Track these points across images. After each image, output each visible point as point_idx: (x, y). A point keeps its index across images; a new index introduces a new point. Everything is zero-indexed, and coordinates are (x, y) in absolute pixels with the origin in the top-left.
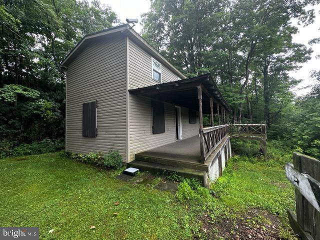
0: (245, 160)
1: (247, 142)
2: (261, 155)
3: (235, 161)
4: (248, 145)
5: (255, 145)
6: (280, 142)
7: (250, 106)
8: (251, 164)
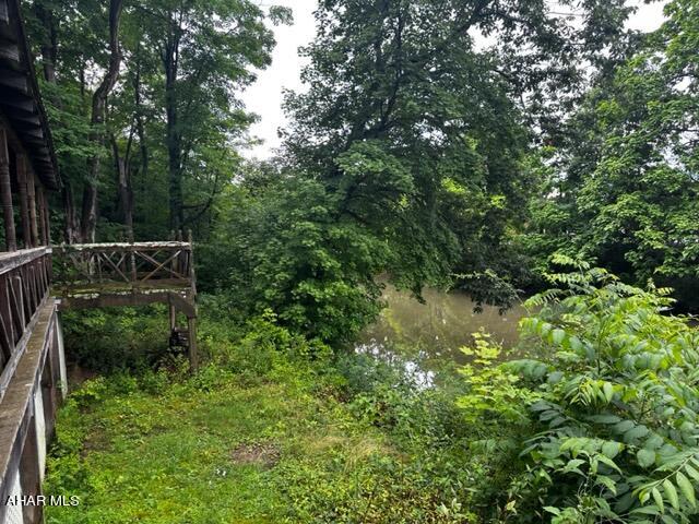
0: (123, 392)
1: (122, 313)
2: (176, 354)
3: (86, 404)
4: (127, 322)
5: (149, 320)
6: (223, 298)
7: (123, 176)
8: (149, 401)
